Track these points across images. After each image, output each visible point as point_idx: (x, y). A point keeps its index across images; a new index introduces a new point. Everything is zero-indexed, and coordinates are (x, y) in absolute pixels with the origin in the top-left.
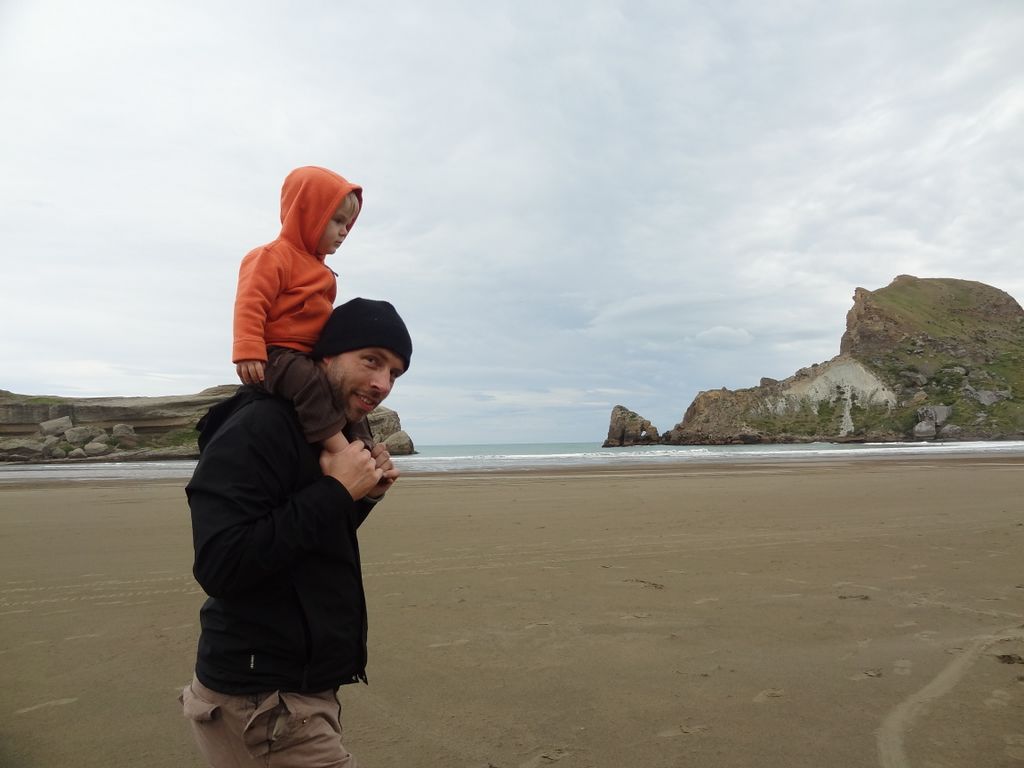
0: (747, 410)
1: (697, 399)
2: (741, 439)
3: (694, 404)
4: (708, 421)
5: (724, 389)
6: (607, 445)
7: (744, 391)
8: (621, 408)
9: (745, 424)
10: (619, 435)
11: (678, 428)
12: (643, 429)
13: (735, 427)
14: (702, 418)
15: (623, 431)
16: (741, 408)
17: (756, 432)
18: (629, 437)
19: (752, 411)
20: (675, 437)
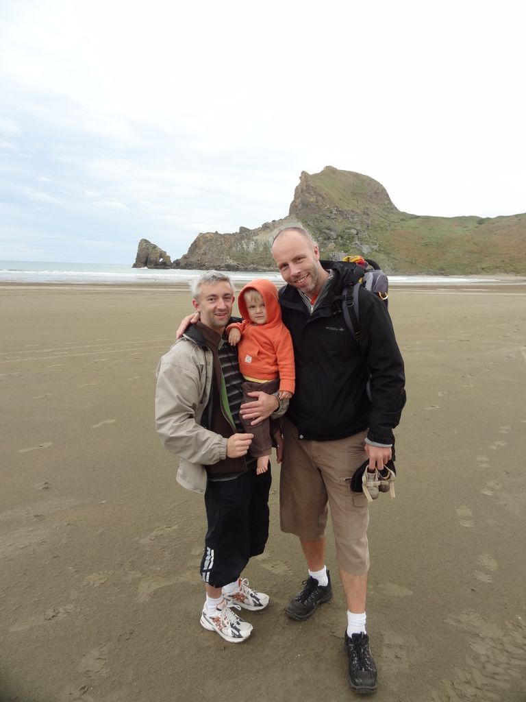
0: (231, 247)
1: (198, 238)
2: (227, 267)
3: (195, 242)
4: (205, 254)
5: (217, 232)
6: (135, 266)
7: (229, 235)
8: (146, 241)
9: (229, 257)
10: (144, 260)
11: (185, 257)
12: (161, 257)
13: (223, 259)
14: (202, 251)
15: (147, 258)
16: (226, 246)
17: (235, 263)
18: (151, 262)
19: (234, 249)
20: (183, 264)
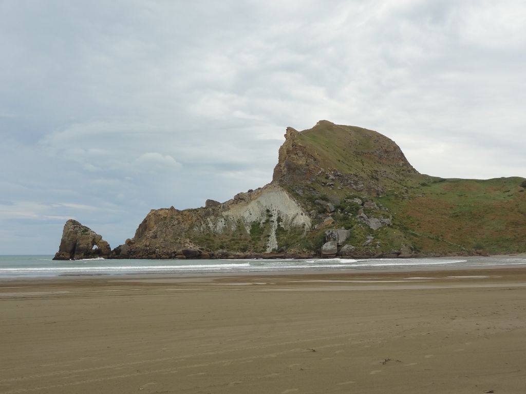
0: (191, 227)
1: (149, 216)
2: (184, 254)
3: (145, 221)
4: (155, 237)
5: (172, 208)
6: (57, 257)
7: (189, 211)
8: (74, 222)
9: (188, 240)
10: (70, 248)
11: (129, 242)
12: (94, 243)
13: (180, 243)
14: (151, 234)
15: (75, 245)
16: (186, 226)
17: (197, 248)
18: (80, 250)
19: (196, 229)
20: (124, 251)
